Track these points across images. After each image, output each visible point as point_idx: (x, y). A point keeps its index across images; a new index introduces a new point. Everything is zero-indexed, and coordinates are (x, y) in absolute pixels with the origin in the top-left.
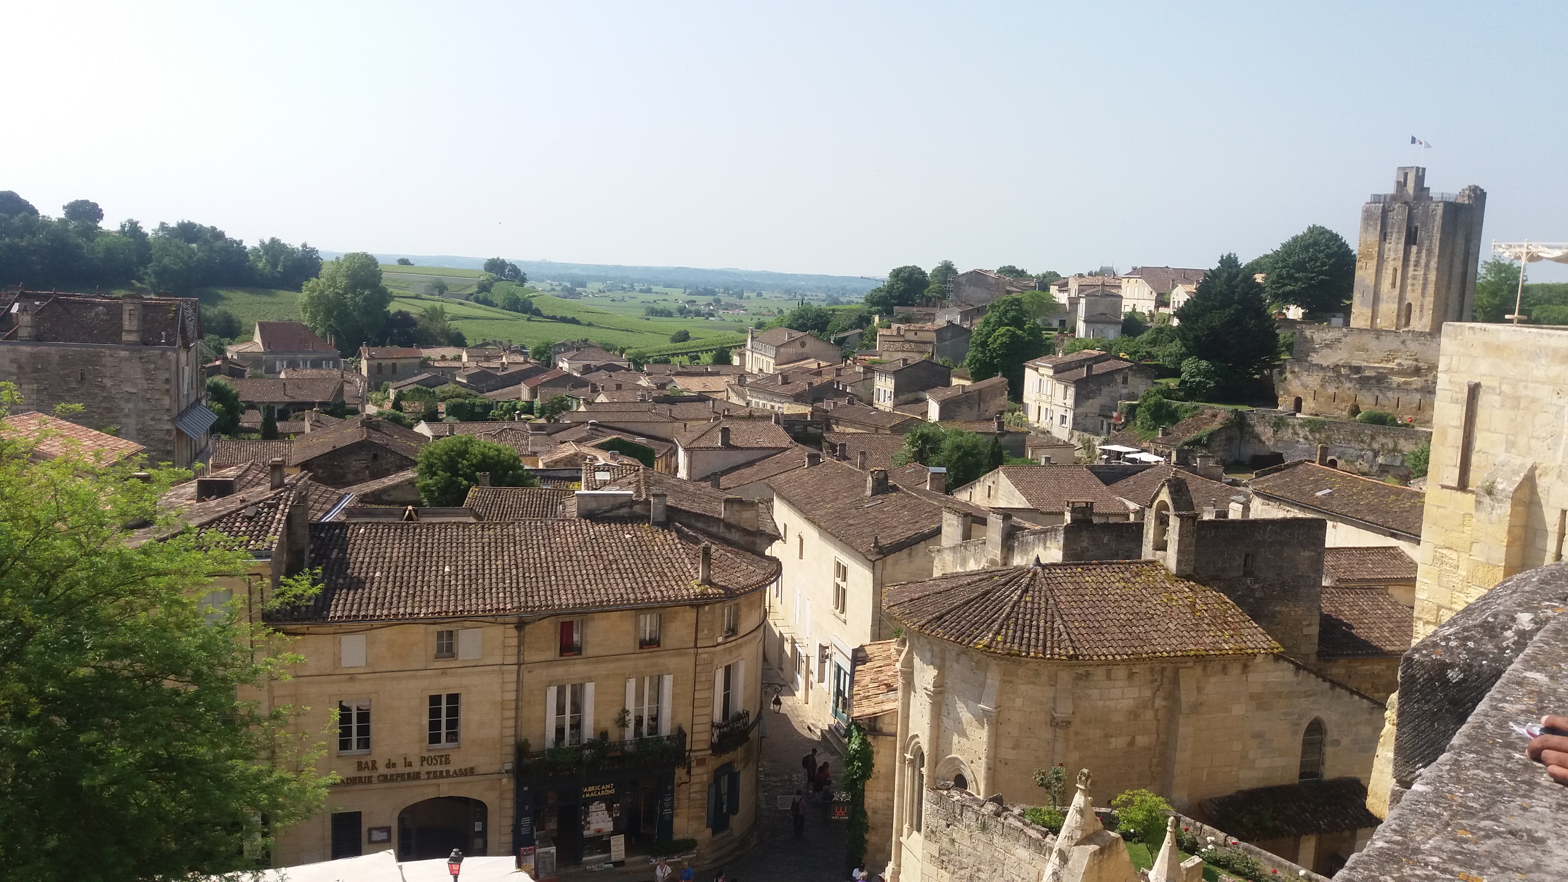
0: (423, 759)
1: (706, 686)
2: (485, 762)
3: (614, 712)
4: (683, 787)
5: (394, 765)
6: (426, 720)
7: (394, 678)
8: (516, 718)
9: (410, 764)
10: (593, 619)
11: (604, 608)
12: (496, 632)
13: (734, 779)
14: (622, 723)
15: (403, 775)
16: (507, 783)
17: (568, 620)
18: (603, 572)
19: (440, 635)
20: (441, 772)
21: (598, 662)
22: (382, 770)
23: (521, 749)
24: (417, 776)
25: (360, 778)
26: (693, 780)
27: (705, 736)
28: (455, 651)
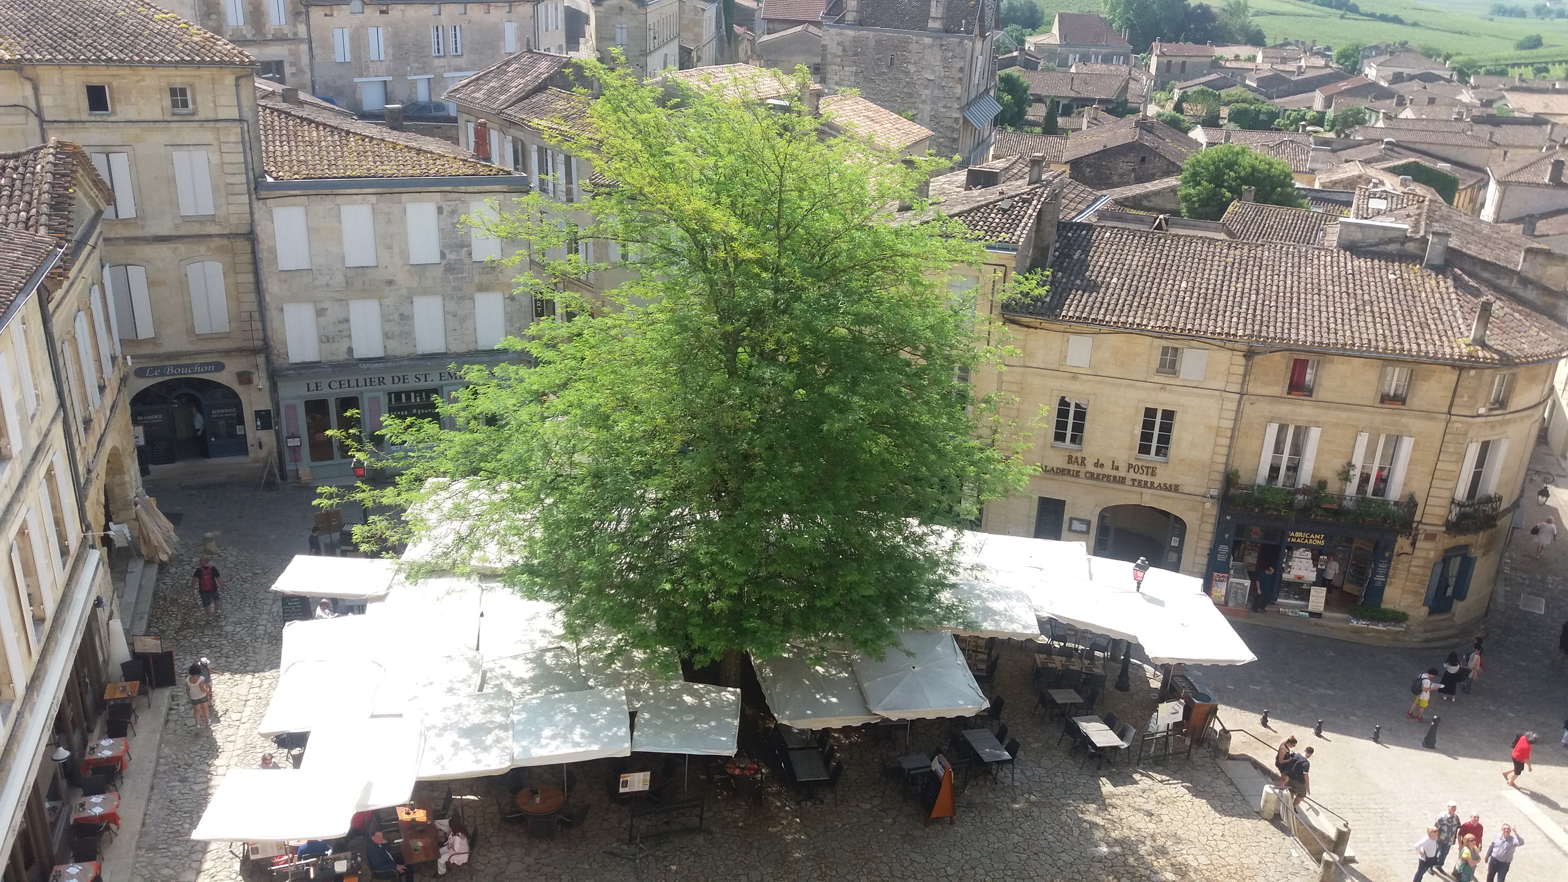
0: (1130, 466)
1: (1454, 458)
2: (1190, 482)
3: (1338, 463)
4: (1404, 558)
5: (1102, 466)
6: (1138, 430)
7: (1114, 384)
8: (1230, 447)
9: (1117, 468)
10: (1332, 362)
11: (1346, 352)
12: (1222, 357)
13: (1467, 564)
14: (1345, 476)
15: (1109, 476)
16: (1211, 509)
17: (1303, 357)
18: (1353, 312)
19: (1165, 350)
20: (1146, 482)
21: (1328, 408)
22: (1090, 468)
23: (1230, 479)
24: (1122, 480)
25: (1069, 471)
26: (1417, 553)
27: (1442, 512)
28: (1177, 368)
